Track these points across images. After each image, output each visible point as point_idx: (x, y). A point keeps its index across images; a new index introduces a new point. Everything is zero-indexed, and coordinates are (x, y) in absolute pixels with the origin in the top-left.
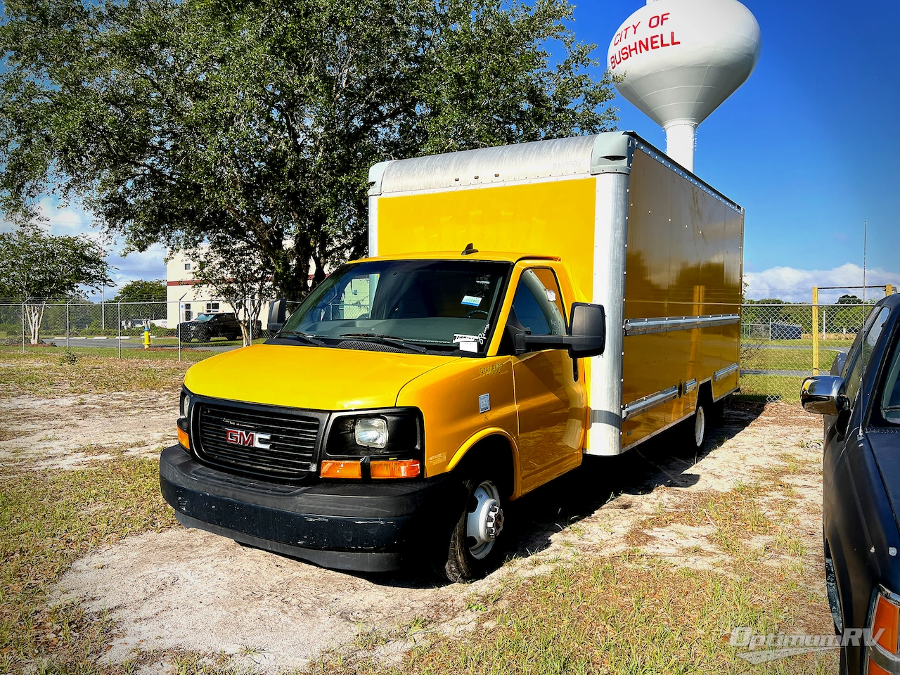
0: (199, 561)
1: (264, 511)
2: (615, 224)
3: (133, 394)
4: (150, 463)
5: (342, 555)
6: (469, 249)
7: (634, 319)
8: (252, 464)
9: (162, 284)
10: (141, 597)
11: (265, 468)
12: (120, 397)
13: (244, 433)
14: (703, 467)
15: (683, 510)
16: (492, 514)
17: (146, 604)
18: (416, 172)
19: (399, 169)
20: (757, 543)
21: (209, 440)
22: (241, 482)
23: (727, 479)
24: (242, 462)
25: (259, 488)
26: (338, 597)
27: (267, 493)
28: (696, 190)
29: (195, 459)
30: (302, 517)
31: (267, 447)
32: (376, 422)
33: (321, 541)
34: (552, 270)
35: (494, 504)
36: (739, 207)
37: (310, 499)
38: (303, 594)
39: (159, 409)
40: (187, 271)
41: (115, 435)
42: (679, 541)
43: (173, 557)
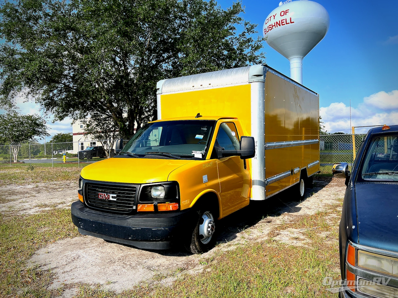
0: (88, 249)
1: (115, 226)
2: (259, 103)
3: (59, 182)
4: (67, 210)
5: (147, 243)
6: (198, 115)
7: (269, 142)
8: (109, 207)
9: (71, 134)
10: (65, 264)
11: (114, 209)
12: (53, 184)
13: (106, 194)
14: (304, 205)
15: (293, 222)
16: (210, 225)
17: (67, 266)
18: (176, 84)
19: (169, 83)
20: (323, 235)
21: (91, 198)
22: (105, 215)
23: (313, 209)
24: (105, 206)
25: (112, 217)
26: (146, 261)
27: (115, 219)
28: (296, 87)
29: (86, 206)
30: (130, 228)
31: (115, 200)
32: (160, 188)
33: (138, 237)
34: (234, 123)
35: (211, 221)
36: (316, 94)
37: (133, 220)
38: (132, 260)
39: (70, 188)
40: (82, 128)
41: (52, 200)
42: (290, 235)
43: (78, 248)
